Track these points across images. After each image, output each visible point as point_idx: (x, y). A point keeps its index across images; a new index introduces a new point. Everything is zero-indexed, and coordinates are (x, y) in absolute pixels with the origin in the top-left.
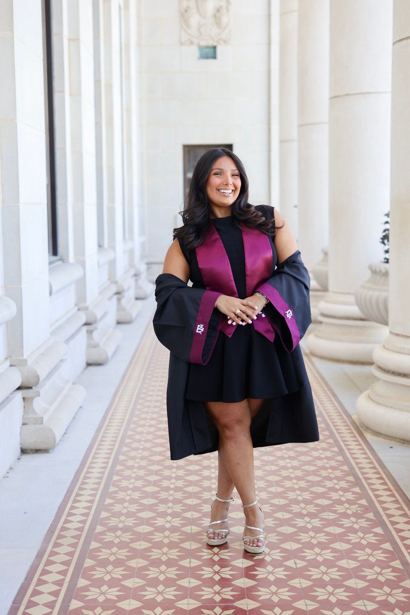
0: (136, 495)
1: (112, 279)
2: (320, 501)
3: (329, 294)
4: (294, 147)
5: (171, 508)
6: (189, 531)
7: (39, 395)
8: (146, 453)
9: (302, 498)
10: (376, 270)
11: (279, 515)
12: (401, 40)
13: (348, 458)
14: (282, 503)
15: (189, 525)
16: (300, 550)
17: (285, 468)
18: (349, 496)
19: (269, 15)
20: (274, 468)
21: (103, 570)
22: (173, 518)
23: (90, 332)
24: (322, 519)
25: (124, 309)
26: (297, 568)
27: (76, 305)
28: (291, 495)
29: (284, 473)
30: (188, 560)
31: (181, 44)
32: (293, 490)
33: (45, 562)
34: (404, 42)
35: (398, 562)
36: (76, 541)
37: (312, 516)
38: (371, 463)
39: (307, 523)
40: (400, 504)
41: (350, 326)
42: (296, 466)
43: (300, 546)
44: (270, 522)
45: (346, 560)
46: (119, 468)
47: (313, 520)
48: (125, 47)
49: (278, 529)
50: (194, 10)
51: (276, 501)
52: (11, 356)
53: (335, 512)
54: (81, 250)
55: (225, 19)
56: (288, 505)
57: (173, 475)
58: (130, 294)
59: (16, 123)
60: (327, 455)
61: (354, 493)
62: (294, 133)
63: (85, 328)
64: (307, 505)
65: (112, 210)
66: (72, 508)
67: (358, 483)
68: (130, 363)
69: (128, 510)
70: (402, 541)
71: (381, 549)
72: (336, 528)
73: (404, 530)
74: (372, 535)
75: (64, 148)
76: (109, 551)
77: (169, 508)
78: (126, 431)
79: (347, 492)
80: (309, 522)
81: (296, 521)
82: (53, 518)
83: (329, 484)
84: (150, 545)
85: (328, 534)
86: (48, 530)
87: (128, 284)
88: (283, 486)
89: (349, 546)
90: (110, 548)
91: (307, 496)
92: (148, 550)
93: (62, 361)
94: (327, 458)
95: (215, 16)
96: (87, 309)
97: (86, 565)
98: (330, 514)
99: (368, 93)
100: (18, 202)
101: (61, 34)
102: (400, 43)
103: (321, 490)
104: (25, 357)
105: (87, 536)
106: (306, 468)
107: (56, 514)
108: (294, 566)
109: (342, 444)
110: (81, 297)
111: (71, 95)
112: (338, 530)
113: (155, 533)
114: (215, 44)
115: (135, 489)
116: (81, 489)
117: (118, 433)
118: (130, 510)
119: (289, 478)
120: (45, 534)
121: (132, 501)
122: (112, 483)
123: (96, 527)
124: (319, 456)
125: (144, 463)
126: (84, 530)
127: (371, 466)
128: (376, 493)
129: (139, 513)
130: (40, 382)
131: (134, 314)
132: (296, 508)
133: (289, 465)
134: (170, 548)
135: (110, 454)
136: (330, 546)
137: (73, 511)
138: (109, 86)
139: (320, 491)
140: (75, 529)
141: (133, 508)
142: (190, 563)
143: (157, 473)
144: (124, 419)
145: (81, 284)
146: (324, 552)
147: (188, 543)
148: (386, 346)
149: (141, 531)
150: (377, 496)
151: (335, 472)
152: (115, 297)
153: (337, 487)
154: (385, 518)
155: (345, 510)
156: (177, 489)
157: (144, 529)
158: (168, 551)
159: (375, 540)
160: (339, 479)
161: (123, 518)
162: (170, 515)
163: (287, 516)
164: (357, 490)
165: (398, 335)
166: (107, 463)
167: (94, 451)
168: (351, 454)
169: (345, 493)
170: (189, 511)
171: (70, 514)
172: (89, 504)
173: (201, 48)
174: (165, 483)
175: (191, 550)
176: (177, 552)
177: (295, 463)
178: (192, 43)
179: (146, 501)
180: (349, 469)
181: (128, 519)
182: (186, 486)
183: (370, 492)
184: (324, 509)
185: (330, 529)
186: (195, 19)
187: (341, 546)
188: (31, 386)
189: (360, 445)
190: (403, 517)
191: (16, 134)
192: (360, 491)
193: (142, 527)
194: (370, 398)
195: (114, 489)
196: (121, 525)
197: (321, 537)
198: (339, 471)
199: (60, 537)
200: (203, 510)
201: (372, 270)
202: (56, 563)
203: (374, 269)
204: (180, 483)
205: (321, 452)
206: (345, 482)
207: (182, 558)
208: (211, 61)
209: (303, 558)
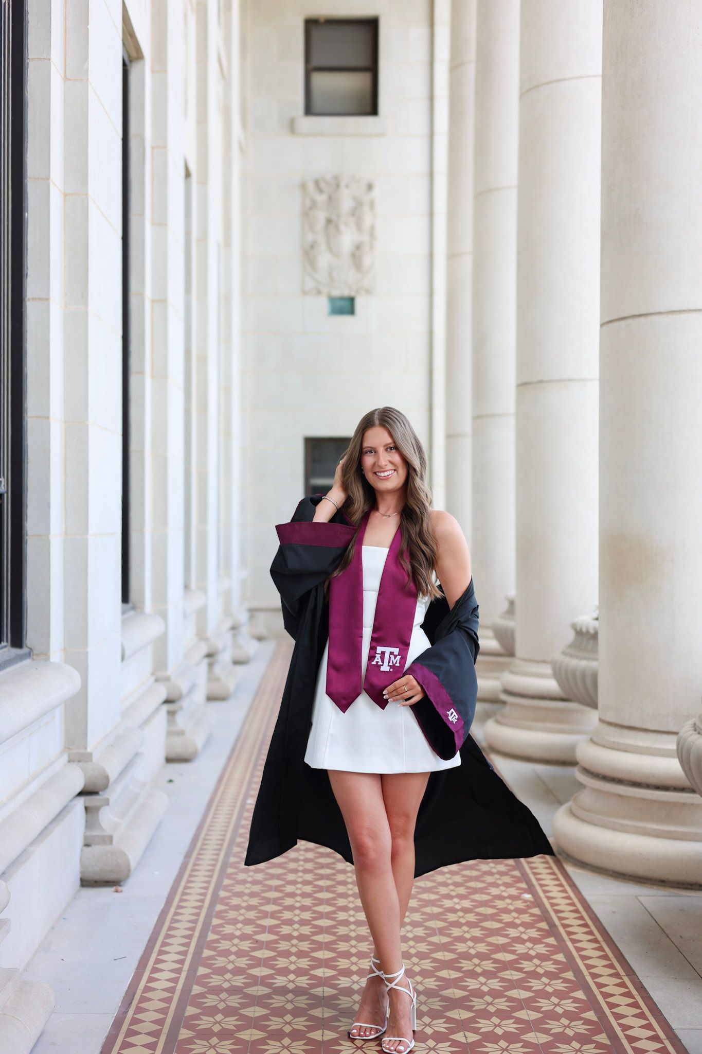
0: (246, 945)
1: (201, 634)
2: (500, 956)
3: (516, 661)
4: (467, 445)
5: (294, 963)
6: (321, 994)
7: (108, 804)
8: (257, 888)
9: (476, 952)
10: (581, 630)
11: (444, 974)
12: (611, 322)
13: (540, 898)
14: (447, 958)
15: (320, 986)
16: (472, 1020)
17: (453, 910)
18: (541, 949)
19: (431, 256)
20: (436, 910)
21: (205, 1043)
22: (297, 977)
23: (171, 714)
24: (503, 980)
25: (217, 680)
26: (467, 1043)
27: (153, 674)
28: (461, 947)
29: (451, 917)
30: (320, 1032)
31: (304, 293)
32: (462, 939)
33: (125, 1032)
34: (615, 324)
35: (604, 1035)
36: (166, 1005)
37: (488, 975)
38: (573, 904)
39: (482, 984)
40: (610, 960)
41: (547, 709)
42: (466, 908)
43: (471, 1014)
44: (432, 983)
45: (533, 1033)
46: (219, 907)
47: (490, 981)
48: (225, 299)
49: (442, 992)
50: (323, 247)
51: (439, 955)
52: (71, 747)
53: (520, 970)
54: (161, 595)
55: (367, 260)
56: (456, 961)
57: (296, 919)
58: (226, 657)
59: (87, 426)
60: (511, 893)
61: (548, 945)
62: (467, 425)
63: (165, 708)
64: (482, 960)
65: (203, 536)
66: (158, 961)
67: (552, 931)
68: (230, 758)
69: (234, 965)
70: (610, 1008)
71: (581, 1019)
72: (522, 992)
73: (614, 995)
74: (571, 1000)
75: (142, 451)
76: (211, 1019)
77: (291, 963)
78: (227, 855)
79: (537, 944)
80: (485, 984)
81: (467, 981)
82: (133, 975)
83: (513, 933)
84: (267, 1012)
85: (510, 999)
86: (127, 990)
87: (224, 643)
88: (449, 935)
89: (539, 1015)
90: (212, 1015)
91: (482, 948)
92: (265, 1018)
93: (137, 755)
94: (511, 897)
95: (353, 256)
96: (167, 679)
97: (181, 1037)
98: (514, 972)
99: (570, 380)
100: (87, 533)
101: (141, 295)
102: (610, 325)
103: (502, 940)
104: (89, 750)
105: (180, 1000)
106: (481, 910)
107: (136, 969)
108: (463, 1040)
109: (532, 877)
110: (160, 663)
111: (153, 376)
112: (524, 995)
113: (273, 996)
114: (352, 294)
115: (244, 937)
116: (168, 936)
117: (216, 860)
118: (237, 965)
119: (457, 924)
120: (123, 996)
121: (240, 954)
122: (211, 928)
123: (192, 987)
124: (500, 895)
125: (254, 901)
126: (176, 991)
127: (572, 908)
128: (578, 945)
129: (250, 969)
130: (110, 785)
131: (231, 685)
132: (467, 965)
133: (458, 907)
134: (295, 1016)
135: (206, 888)
136: (513, 1014)
137: (159, 966)
138: (203, 359)
139: (501, 942)
140: (164, 990)
141: (242, 962)
142: (323, 1036)
143: (273, 915)
144: (223, 840)
145: (161, 644)
146: (504, 1022)
147: (320, 1009)
148: (595, 739)
149: (254, 993)
150: (579, 950)
151: (521, 916)
152: (206, 661)
153: (525, 937)
154: (589, 978)
155: (535, 967)
156: (302, 938)
157: (258, 991)
158: (292, 1020)
159: (574, 1007)
160: (526, 925)
161: (228, 976)
162: (294, 972)
163: (454, 975)
164: (552, 940)
165: (610, 724)
166: (202, 901)
167: (183, 884)
168: (545, 892)
169: (534, 944)
170: (320, 968)
171: (155, 970)
172: (180, 957)
173: (332, 300)
174: (286, 930)
175: (323, 1019)
176: (305, 1021)
177: (467, 904)
178: (319, 292)
179: (259, 954)
180: (542, 912)
181: (236, 978)
182: (314, 934)
183: (569, 944)
184: (505, 966)
185: (514, 993)
186: (324, 259)
187: (528, 1015)
188: (96, 790)
189: (557, 879)
190: (613, 977)
191: (87, 441)
192: (555, 943)
193: (255, 988)
194: (572, 813)
195: (215, 937)
196: (226, 985)
197: (502, 1004)
198: (528, 915)
199: (143, 999)
200: (339, 966)
201: (575, 629)
202: (140, 1033)
203: (578, 628)
204: (306, 930)
205: (502, 888)
206: (535, 930)
207: (311, 1029)
208: (346, 319)
209: (476, 1031)
